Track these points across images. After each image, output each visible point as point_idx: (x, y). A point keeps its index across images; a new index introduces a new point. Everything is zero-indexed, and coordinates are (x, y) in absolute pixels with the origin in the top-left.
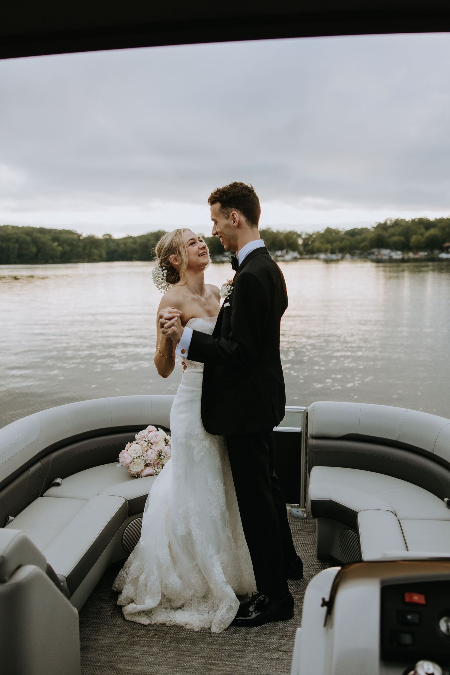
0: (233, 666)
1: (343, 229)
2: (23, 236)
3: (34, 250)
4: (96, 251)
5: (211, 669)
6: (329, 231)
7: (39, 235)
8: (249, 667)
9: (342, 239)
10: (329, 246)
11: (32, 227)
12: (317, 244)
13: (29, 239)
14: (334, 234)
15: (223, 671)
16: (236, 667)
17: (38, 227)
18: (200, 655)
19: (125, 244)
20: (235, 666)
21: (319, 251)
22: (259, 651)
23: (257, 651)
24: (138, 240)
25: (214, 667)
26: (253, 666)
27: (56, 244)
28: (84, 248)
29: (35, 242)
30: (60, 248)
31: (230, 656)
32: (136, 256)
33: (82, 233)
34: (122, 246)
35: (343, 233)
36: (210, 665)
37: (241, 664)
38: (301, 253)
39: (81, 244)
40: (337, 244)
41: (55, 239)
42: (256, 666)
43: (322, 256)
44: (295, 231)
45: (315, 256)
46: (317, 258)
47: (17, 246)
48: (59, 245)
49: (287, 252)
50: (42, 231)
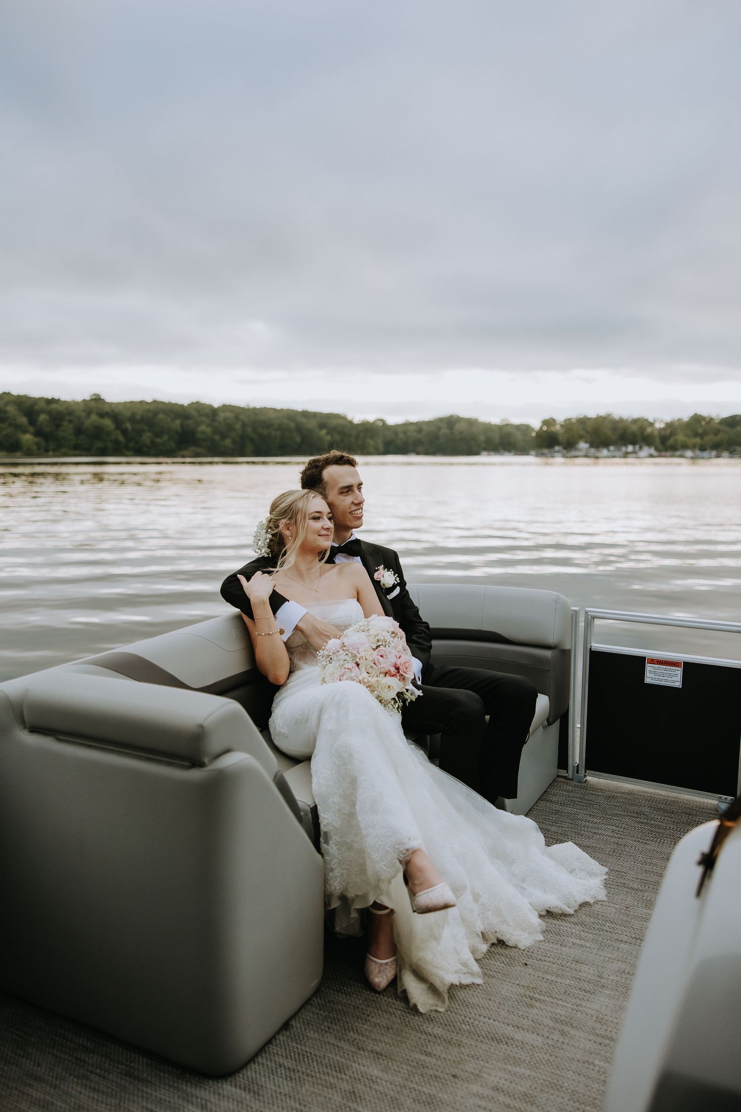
0: (570, 1010)
1: (718, 416)
2: (286, 421)
3: (298, 439)
4: (371, 442)
5: (531, 1005)
6: (697, 419)
7: (303, 420)
8: (597, 1017)
9: (717, 432)
10: (698, 440)
11: (292, 410)
12: (681, 438)
13: (292, 425)
14: (703, 423)
15: (552, 1013)
16: (575, 1012)
17: (300, 410)
18: (517, 982)
19: (405, 433)
20: (572, 1010)
21: (685, 447)
22: (621, 998)
23: (617, 997)
24: (425, 427)
25: (538, 1004)
26: (606, 1017)
27: (324, 432)
28: (357, 437)
29: (299, 429)
30: (329, 438)
31: (567, 994)
32: (420, 449)
33: (353, 418)
34: (401, 435)
35: (717, 421)
36: (531, 999)
37: (585, 1009)
38: (656, 449)
39: (354, 433)
40: (709, 438)
41: (322, 426)
42: (611, 1019)
43: (689, 453)
44: (646, 418)
45: (678, 453)
46: (682, 456)
47: (278, 433)
48: (328, 433)
49: (641, 448)
50: (305, 414)
